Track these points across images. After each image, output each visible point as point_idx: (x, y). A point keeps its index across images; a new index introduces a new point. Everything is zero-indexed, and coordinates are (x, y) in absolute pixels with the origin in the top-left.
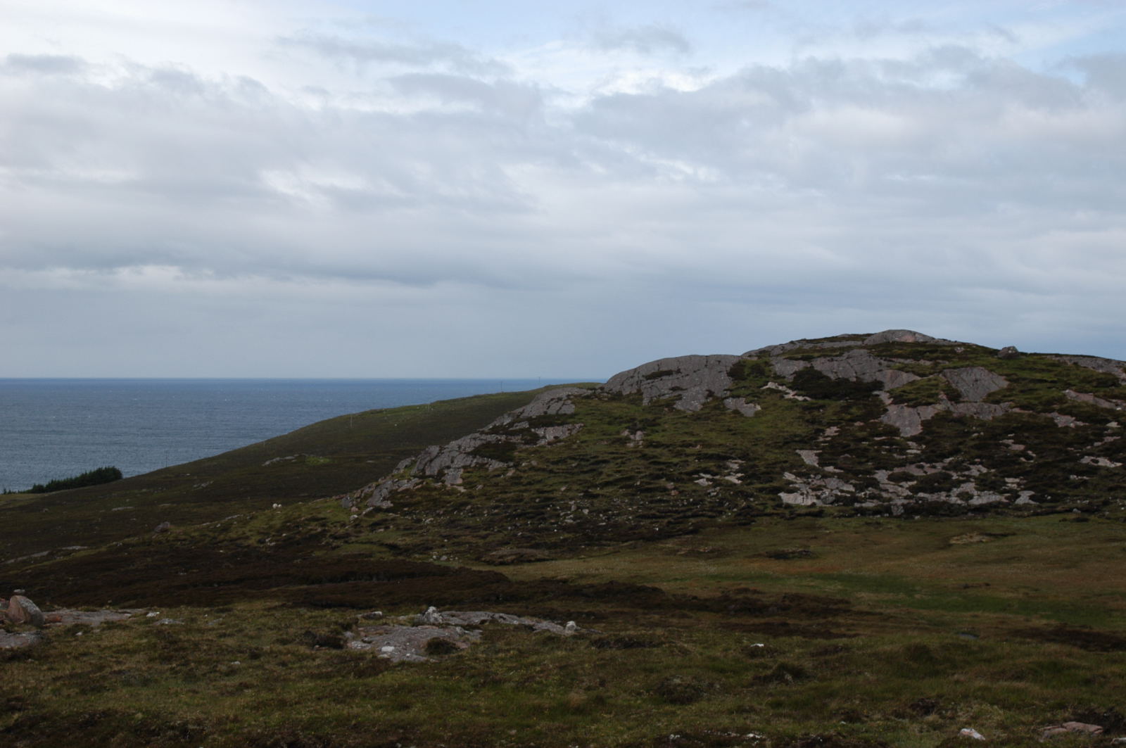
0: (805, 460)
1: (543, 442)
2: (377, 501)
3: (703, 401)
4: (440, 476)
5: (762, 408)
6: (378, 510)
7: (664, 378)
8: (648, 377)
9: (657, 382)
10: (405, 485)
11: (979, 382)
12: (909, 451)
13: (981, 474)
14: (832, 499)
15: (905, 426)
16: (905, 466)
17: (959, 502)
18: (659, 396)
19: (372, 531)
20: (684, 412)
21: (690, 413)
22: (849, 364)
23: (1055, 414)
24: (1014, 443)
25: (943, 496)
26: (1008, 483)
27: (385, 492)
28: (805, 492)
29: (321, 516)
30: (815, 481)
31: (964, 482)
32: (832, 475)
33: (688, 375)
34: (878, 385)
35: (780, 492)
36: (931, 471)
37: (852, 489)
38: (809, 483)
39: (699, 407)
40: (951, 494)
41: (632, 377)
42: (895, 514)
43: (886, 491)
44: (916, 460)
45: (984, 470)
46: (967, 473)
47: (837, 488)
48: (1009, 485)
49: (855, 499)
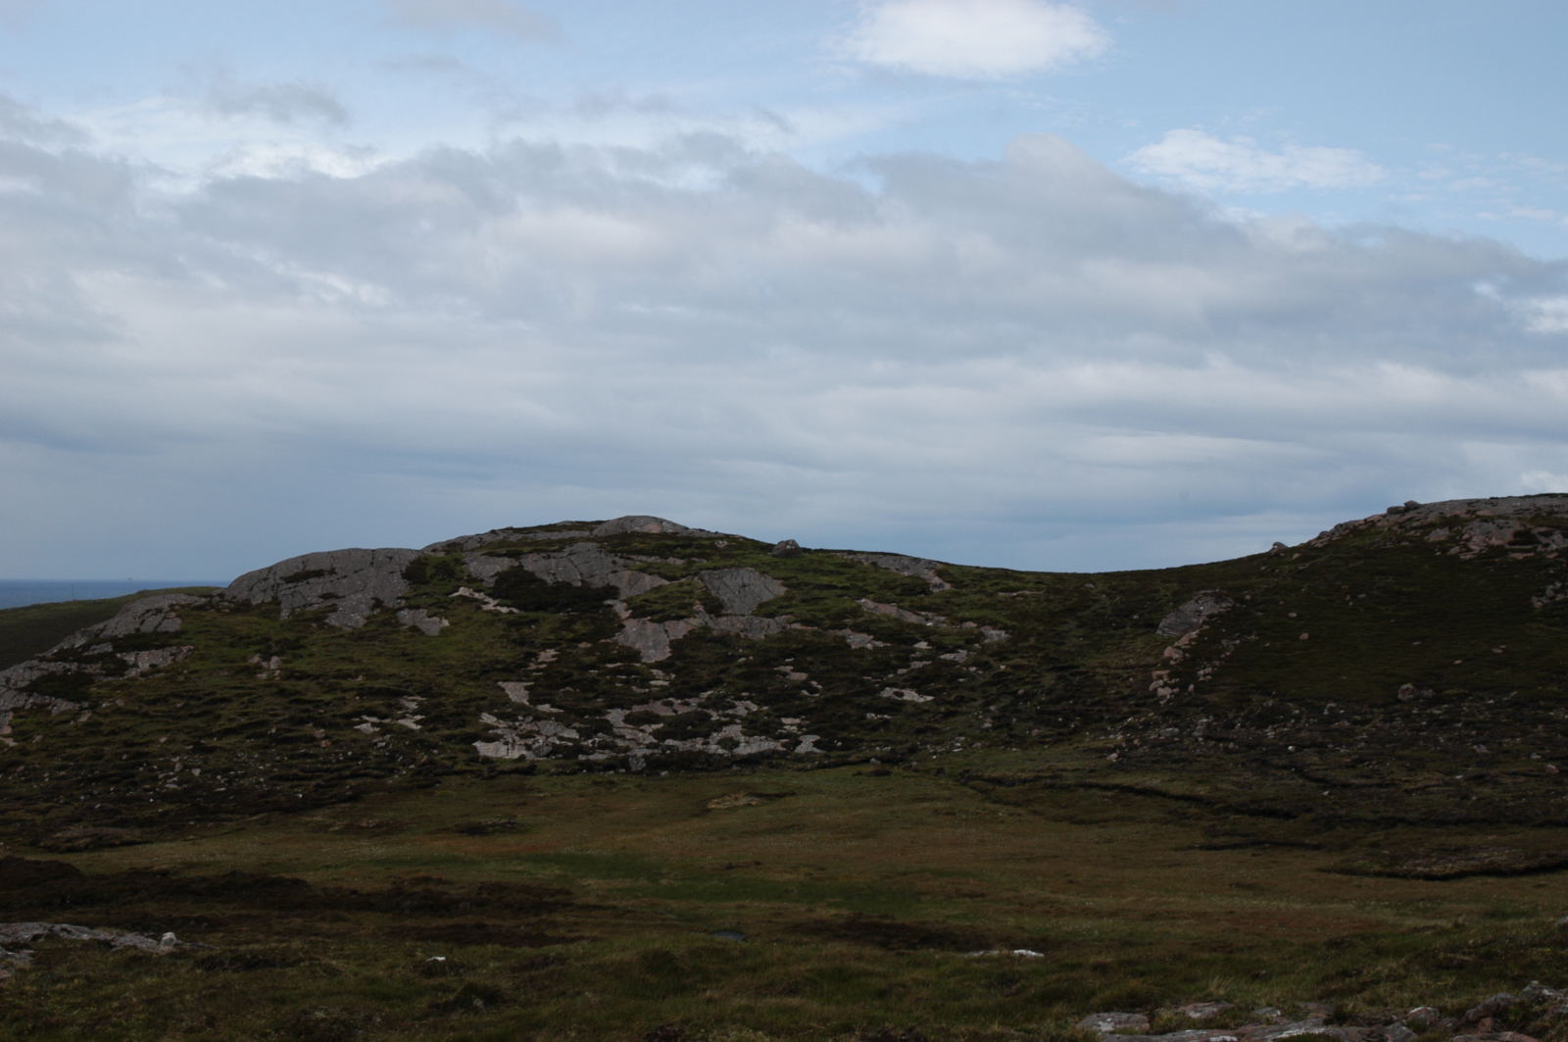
0: (511, 696)
1: (133, 673)
3: (367, 613)
5: (451, 624)
7: (311, 580)
8: (289, 580)
9: (302, 587)
11: (747, 588)
12: (652, 682)
13: (750, 713)
14: (547, 749)
15: (649, 648)
16: (647, 703)
17: (720, 751)
18: (304, 606)
20: (340, 629)
21: (349, 630)
22: (572, 562)
23: (847, 632)
24: (793, 671)
25: (698, 744)
26: (785, 725)
28: (510, 740)
30: (524, 726)
31: (726, 724)
32: (547, 716)
33: (345, 577)
34: (612, 592)
35: (474, 742)
36: (682, 710)
37: (575, 735)
38: (516, 728)
39: (362, 622)
40: (710, 740)
41: (265, 579)
42: (634, 769)
43: (622, 737)
44: (662, 695)
45: (754, 708)
46: (730, 712)
47: (555, 735)
48: (787, 727)
49: (579, 749)
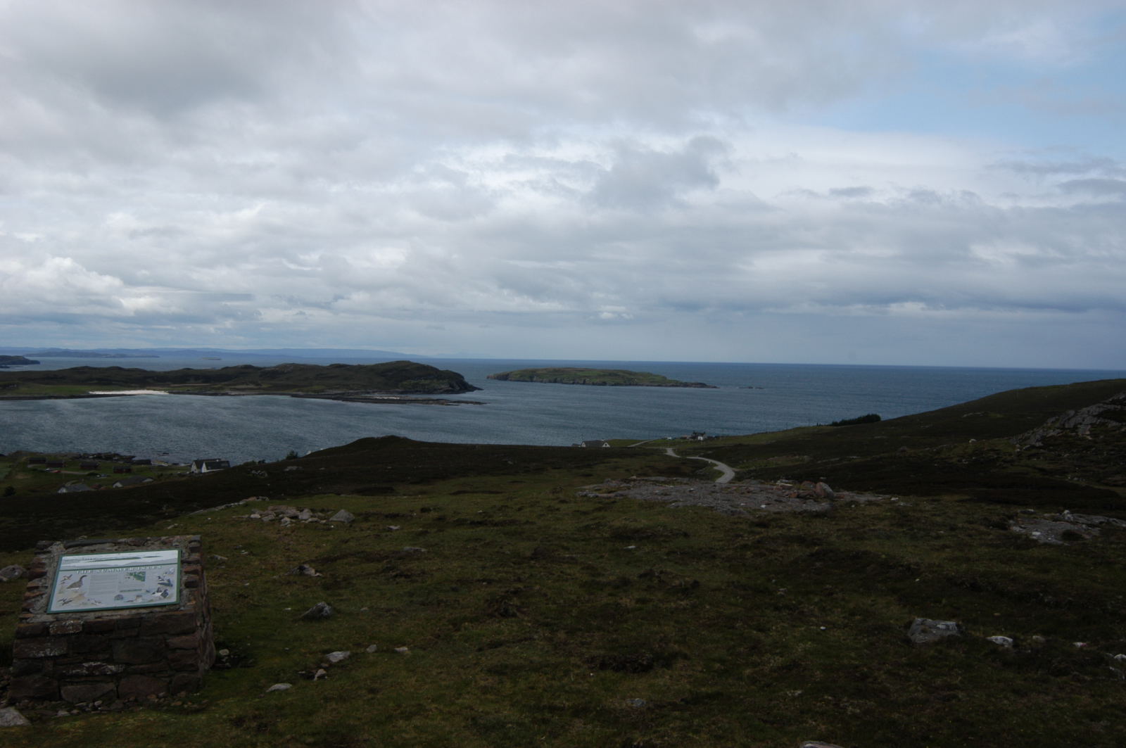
2: (1033, 442)
4: (1075, 428)
6: (1033, 447)
10: (1051, 433)
19: (1029, 459)
27: (1038, 437)
29: (997, 448)
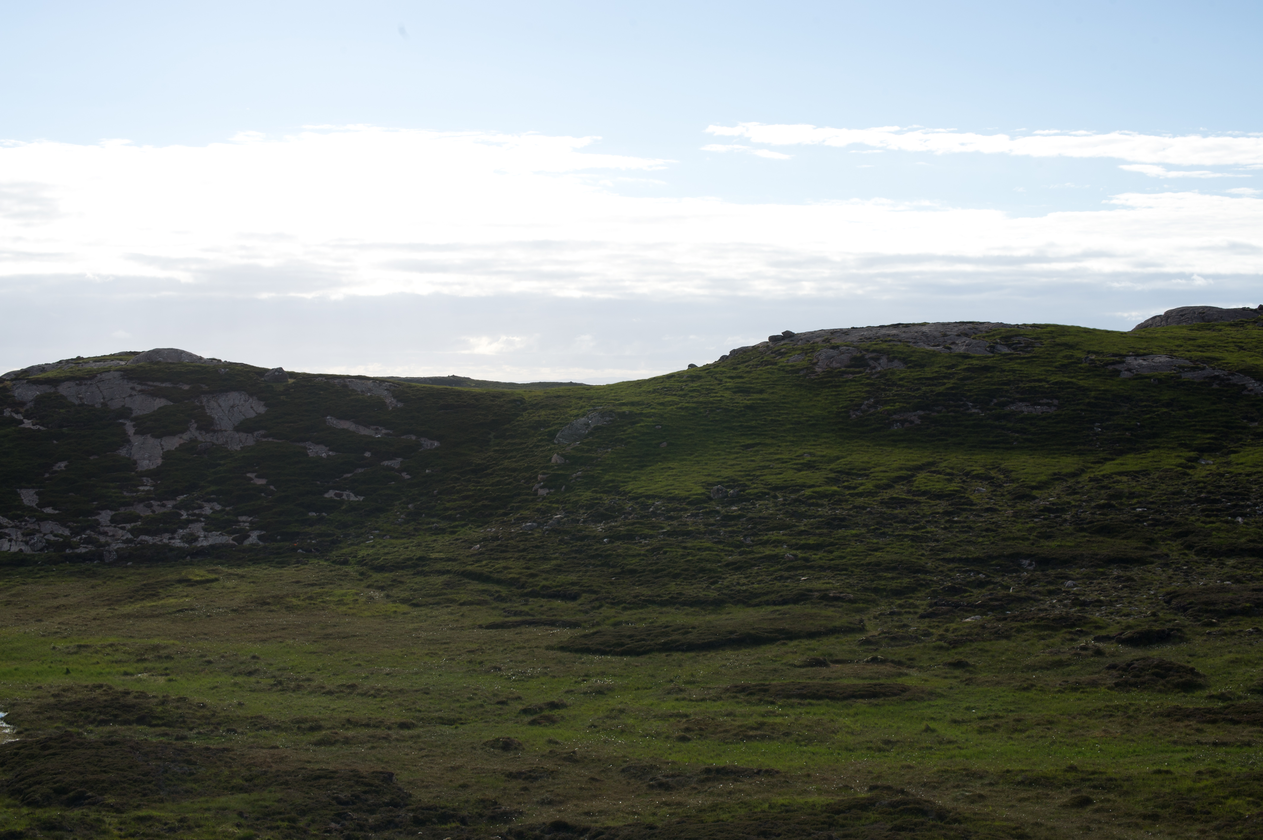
0: (24, 501)
11: (236, 409)
12: (141, 488)
13: (215, 512)
15: (144, 459)
16: (132, 505)
23: (307, 444)
24: (256, 477)
25: (165, 538)
26: (240, 522)
28: (14, 538)
30: (29, 525)
31: (192, 522)
32: (48, 518)
34: (125, 413)
36: (159, 510)
37: (67, 532)
38: (21, 528)
40: (175, 535)
42: (107, 561)
43: (105, 534)
49: (67, 544)
